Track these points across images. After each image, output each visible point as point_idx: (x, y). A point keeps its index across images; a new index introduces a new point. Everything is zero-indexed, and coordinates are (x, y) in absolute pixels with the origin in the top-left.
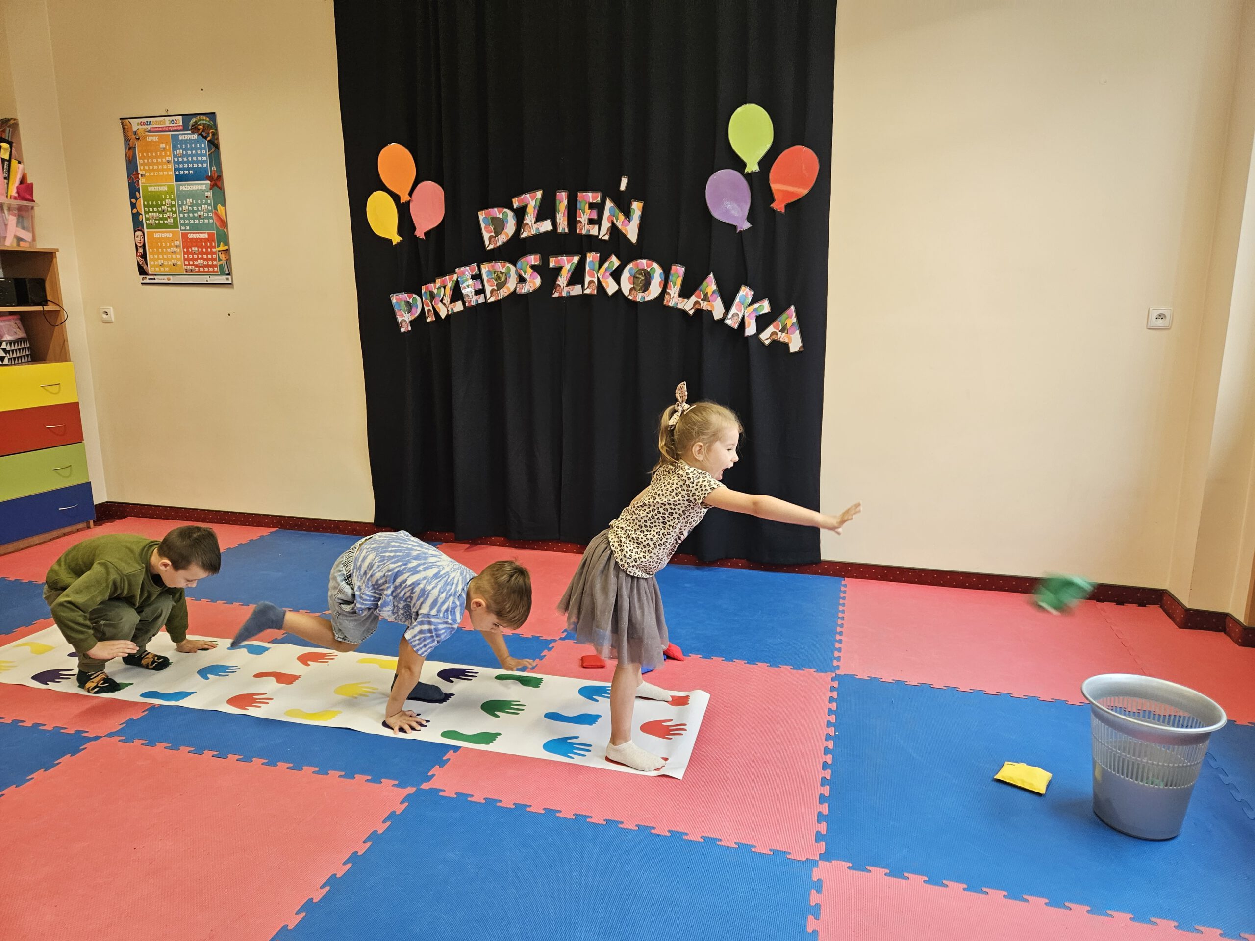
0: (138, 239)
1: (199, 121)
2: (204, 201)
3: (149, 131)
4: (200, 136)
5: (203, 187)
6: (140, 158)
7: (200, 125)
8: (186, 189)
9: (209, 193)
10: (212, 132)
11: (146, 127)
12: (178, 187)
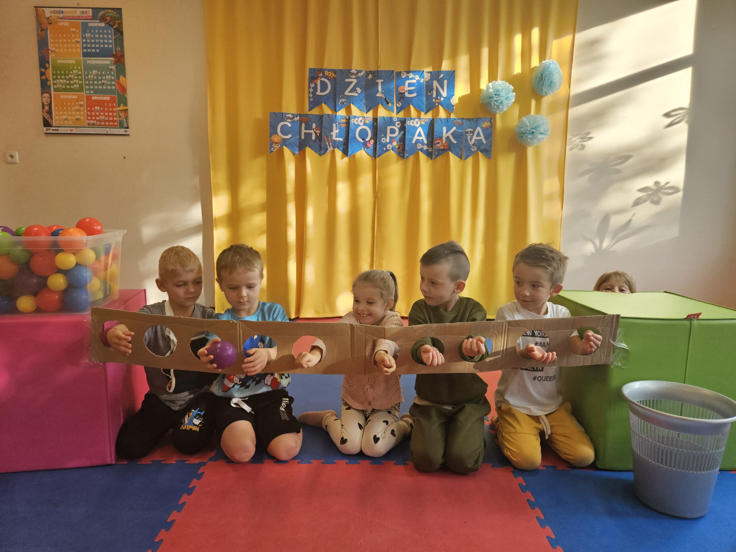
0: (45, 100)
1: (107, 13)
2: (108, 73)
3: (62, 18)
4: (108, 25)
5: (108, 62)
6: (51, 38)
7: (108, 16)
8: (93, 63)
9: (113, 67)
10: (118, 23)
11: (58, 15)
12: (85, 62)
